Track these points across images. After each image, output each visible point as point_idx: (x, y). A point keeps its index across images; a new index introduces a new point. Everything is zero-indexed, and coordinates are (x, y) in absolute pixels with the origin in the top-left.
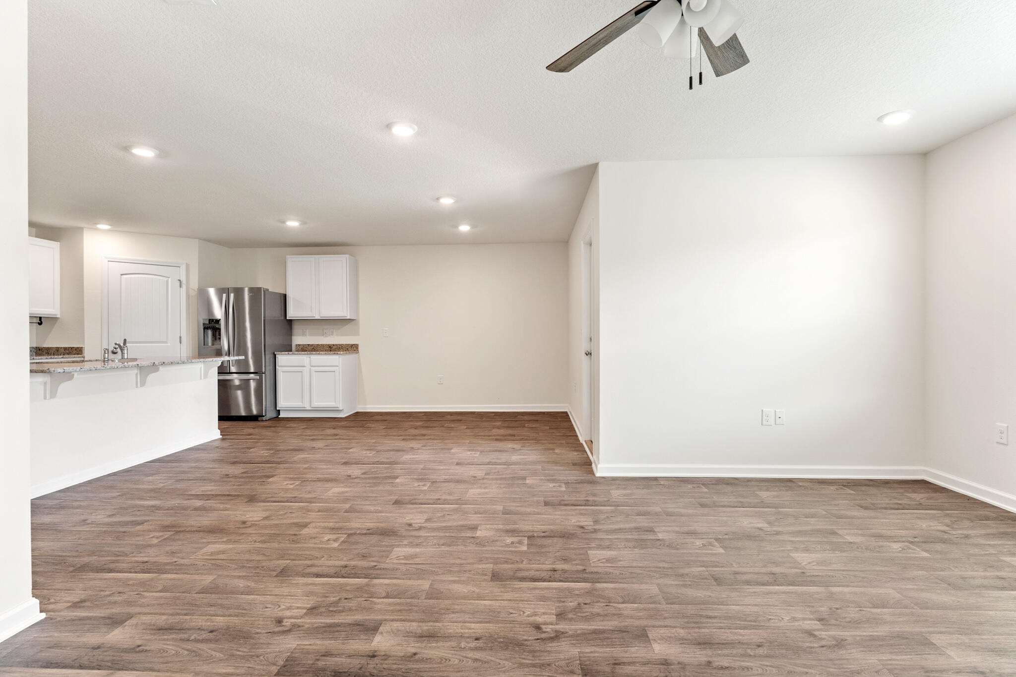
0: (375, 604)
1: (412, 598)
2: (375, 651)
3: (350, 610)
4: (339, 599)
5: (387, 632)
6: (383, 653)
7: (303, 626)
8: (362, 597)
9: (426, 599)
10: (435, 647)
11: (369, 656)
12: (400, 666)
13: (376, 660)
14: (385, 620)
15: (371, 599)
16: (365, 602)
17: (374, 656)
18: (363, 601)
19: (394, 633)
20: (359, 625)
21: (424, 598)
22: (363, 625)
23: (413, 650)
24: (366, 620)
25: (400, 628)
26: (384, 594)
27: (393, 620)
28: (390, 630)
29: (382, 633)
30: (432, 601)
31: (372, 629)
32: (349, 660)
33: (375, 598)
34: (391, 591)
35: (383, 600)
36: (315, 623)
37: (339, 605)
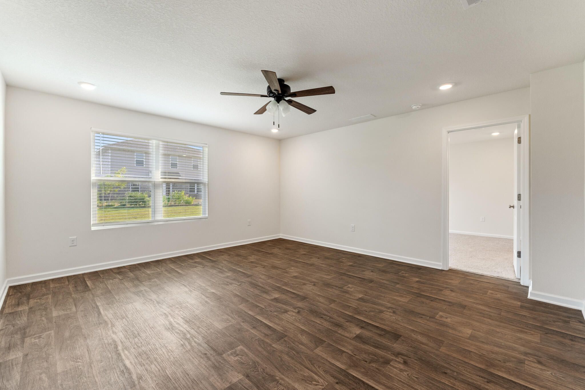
0: (351, 350)
1: (332, 345)
2: (361, 328)
3: (366, 353)
4: (370, 363)
5: (352, 333)
6: (358, 327)
7: (392, 353)
8: (357, 359)
9: (326, 341)
10: (338, 321)
11: (364, 328)
12: (354, 320)
13: (361, 325)
14: (350, 339)
15: (352, 354)
16: (356, 354)
17: (362, 327)
18: (357, 356)
19: (350, 332)
20: (364, 342)
21: (326, 342)
22: (362, 341)
23: (347, 323)
24: (359, 343)
25: (347, 333)
26: (344, 354)
27: (348, 338)
28: (351, 334)
29: (355, 334)
30: (324, 339)
31: (358, 337)
32: (372, 329)
33: (350, 354)
34: (339, 355)
35: (346, 351)
36: (385, 352)
37: (371, 359)
